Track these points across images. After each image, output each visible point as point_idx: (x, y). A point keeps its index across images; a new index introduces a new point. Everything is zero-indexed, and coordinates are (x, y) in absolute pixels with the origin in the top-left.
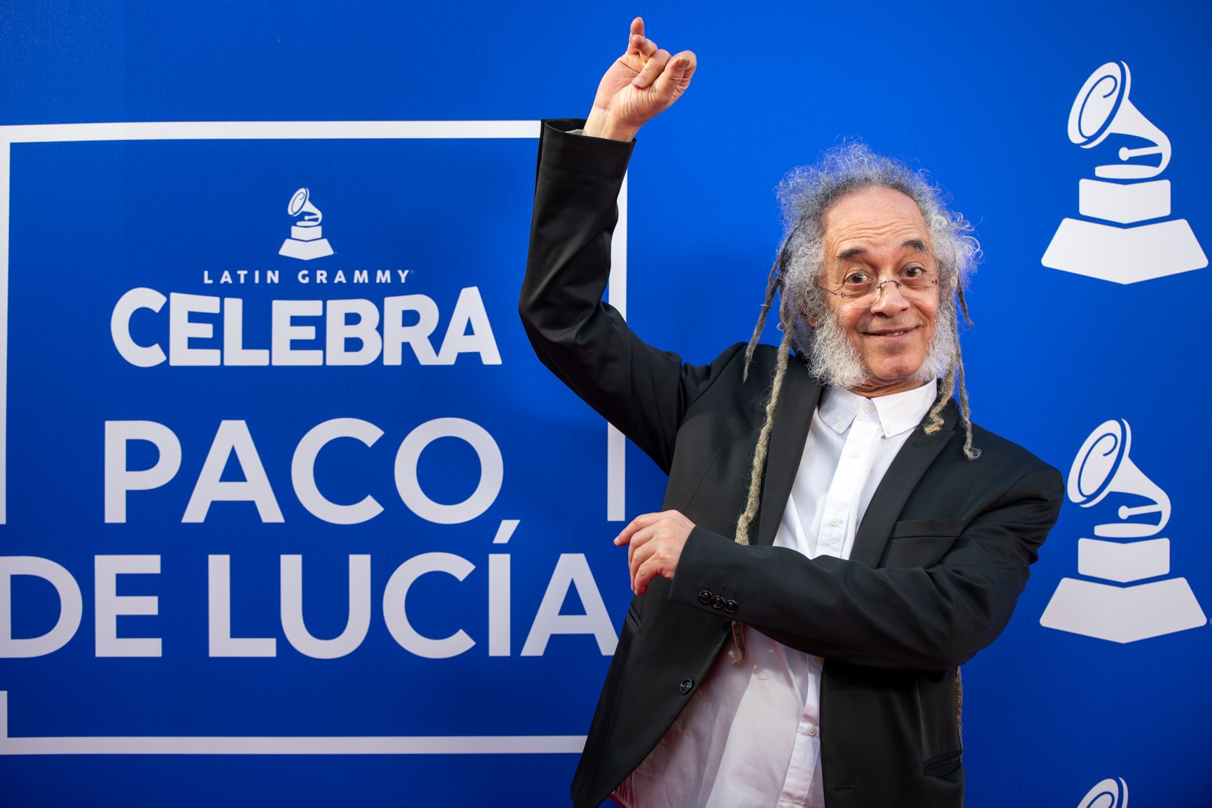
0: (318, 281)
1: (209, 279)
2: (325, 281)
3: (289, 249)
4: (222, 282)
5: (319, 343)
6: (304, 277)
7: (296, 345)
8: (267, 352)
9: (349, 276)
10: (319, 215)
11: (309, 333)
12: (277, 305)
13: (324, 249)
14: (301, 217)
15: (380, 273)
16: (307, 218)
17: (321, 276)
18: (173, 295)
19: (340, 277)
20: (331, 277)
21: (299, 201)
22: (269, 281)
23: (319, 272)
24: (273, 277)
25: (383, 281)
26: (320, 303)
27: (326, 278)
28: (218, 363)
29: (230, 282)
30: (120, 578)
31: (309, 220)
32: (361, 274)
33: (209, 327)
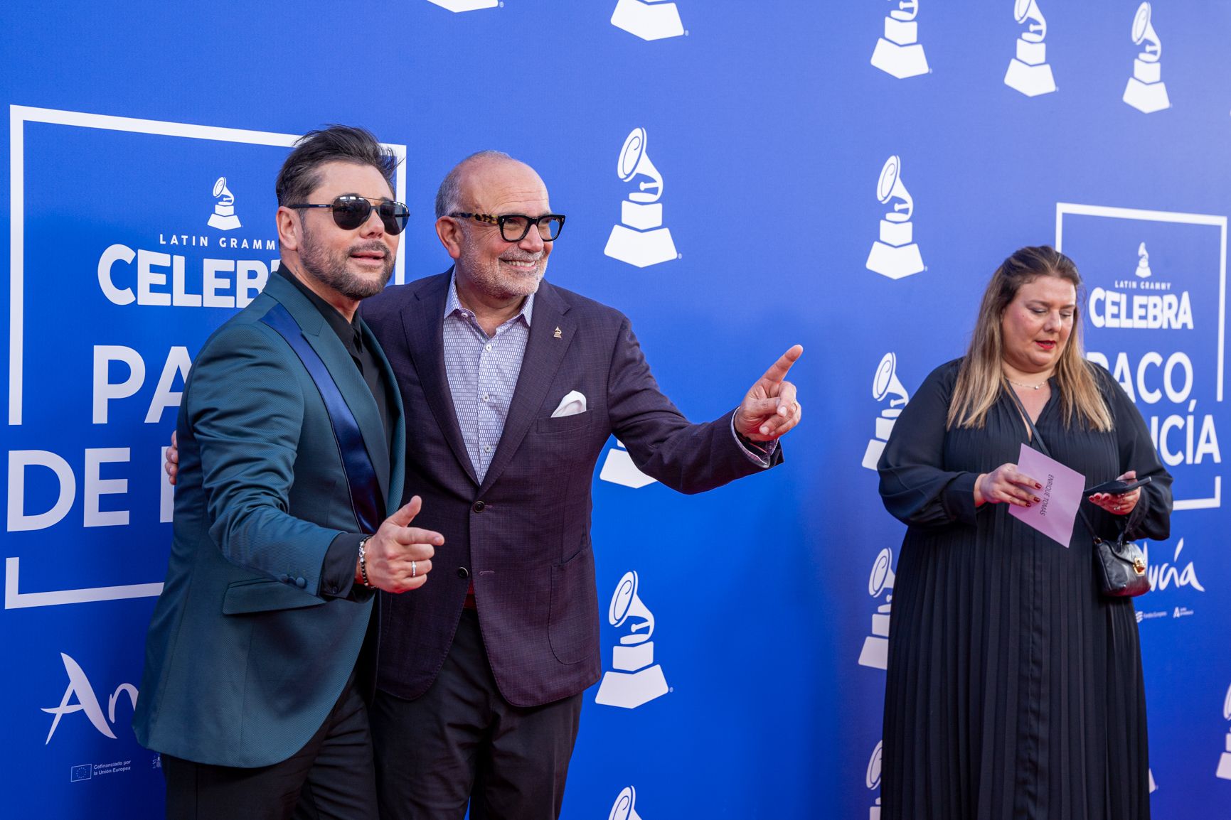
0: (232, 246)
1: (163, 240)
2: (236, 247)
3: (214, 222)
4: (172, 243)
5: (232, 292)
6: (223, 242)
7: (219, 292)
8: (200, 296)
9: (251, 244)
10: (232, 198)
11: (225, 284)
12: (206, 261)
13: (234, 223)
14: (221, 198)
15: (268, 242)
16: (225, 199)
17: (234, 243)
18: (139, 251)
19: (245, 244)
20: (240, 243)
21: (220, 187)
22: (201, 245)
23: (232, 240)
24: (204, 241)
25: (271, 248)
26: (233, 262)
27: (237, 244)
28: (169, 304)
29: (177, 243)
30: (102, 465)
31: (226, 201)
32: (257, 242)
33: (164, 276)
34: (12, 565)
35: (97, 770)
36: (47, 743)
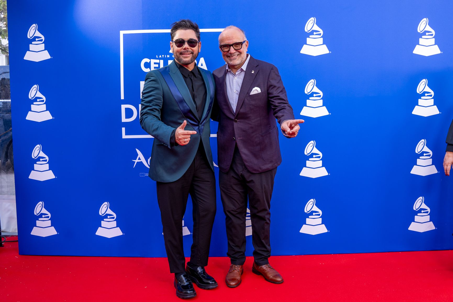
3: (171, 51)
4: (160, 57)
12: (169, 61)
33: (158, 65)
34: (123, 129)
35: (146, 175)
36: (134, 167)
